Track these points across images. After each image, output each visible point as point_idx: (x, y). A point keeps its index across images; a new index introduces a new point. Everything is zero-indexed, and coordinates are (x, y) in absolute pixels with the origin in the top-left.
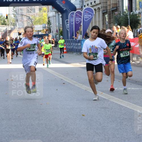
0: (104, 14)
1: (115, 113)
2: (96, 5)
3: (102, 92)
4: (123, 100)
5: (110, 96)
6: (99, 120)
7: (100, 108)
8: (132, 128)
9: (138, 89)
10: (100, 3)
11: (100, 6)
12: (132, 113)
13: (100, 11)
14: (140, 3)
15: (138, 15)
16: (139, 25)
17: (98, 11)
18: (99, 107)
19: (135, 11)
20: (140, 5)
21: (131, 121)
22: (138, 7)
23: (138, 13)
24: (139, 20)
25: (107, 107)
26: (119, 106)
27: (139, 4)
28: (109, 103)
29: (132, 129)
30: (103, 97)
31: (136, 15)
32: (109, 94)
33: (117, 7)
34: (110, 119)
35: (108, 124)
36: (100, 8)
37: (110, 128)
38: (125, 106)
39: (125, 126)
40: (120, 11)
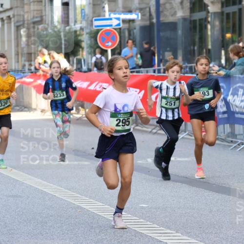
0: (18, 28)
1: (33, 205)
2: (5, 11)
3: (11, 169)
4: (49, 182)
5: (27, 175)
6: (4, 217)
7: (6, 196)
8: (61, 233)
9: (76, 163)
10: (11, 9)
11: (10, 13)
12: (64, 206)
13: (10, 23)
14: (83, 11)
15: (80, 32)
16: (81, 49)
17: (7, 23)
18: (5, 194)
19: (75, 25)
20: (83, 14)
21: (60, 220)
22: (79, 17)
23: (78, 29)
24: (81, 41)
25: (19, 194)
26: (42, 193)
27: (80, 12)
28: (23, 187)
29: (63, 234)
30: (13, 177)
31: (76, 32)
32: (23, 172)
33: (42, 17)
34: (24, 216)
35: (19, 225)
36: (11, 16)
37: (23, 233)
38: (52, 193)
39: (49, 229)
40: (48, 25)
